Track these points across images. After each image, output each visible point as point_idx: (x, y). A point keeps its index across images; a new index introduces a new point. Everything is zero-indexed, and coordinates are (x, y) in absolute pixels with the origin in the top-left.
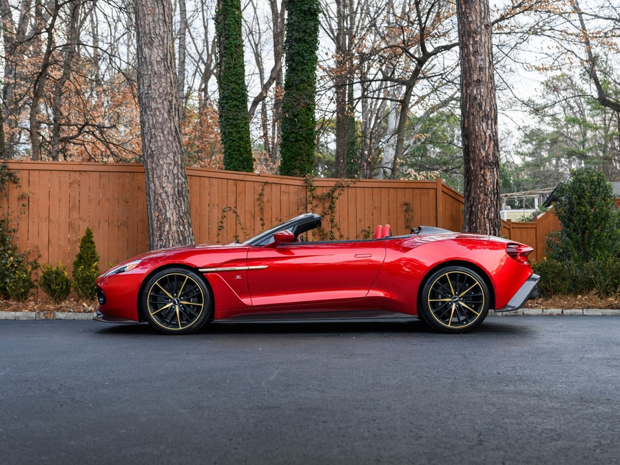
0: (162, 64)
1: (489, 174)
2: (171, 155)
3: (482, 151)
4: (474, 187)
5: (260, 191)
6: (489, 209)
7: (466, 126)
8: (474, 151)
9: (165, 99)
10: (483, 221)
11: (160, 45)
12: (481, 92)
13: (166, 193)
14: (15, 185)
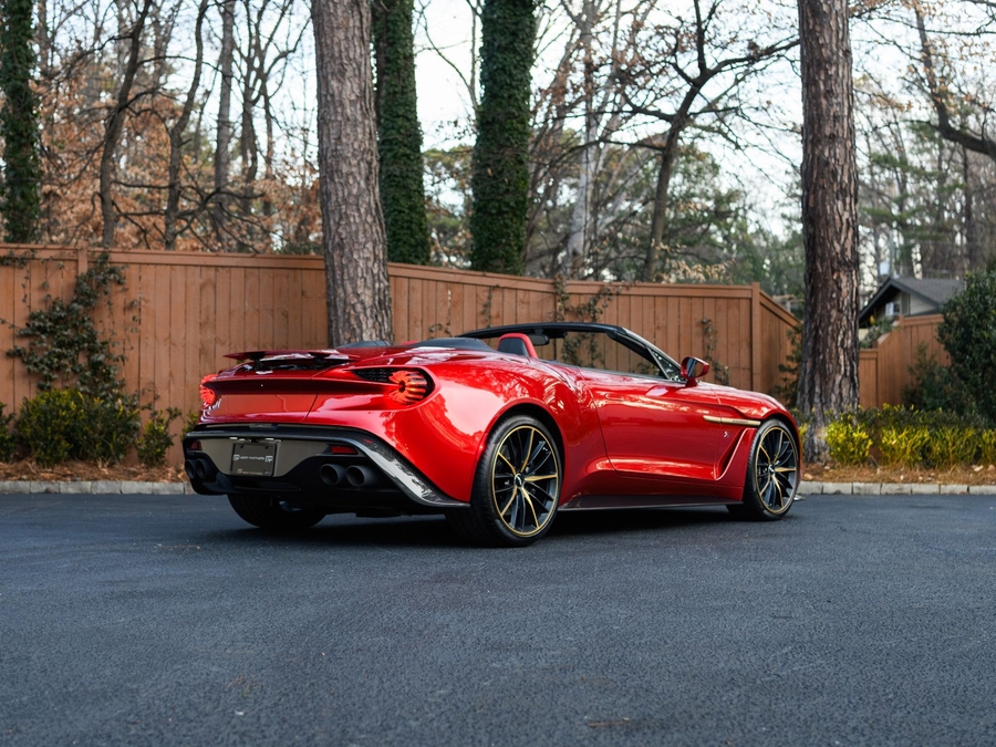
0: (358, 106)
1: (844, 279)
2: (369, 245)
3: (836, 244)
4: (823, 299)
5: (485, 300)
6: (844, 334)
7: (811, 204)
8: (823, 245)
9: (362, 159)
10: (834, 351)
11: (355, 75)
12: (835, 154)
13: (362, 303)
14: (120, 288)
